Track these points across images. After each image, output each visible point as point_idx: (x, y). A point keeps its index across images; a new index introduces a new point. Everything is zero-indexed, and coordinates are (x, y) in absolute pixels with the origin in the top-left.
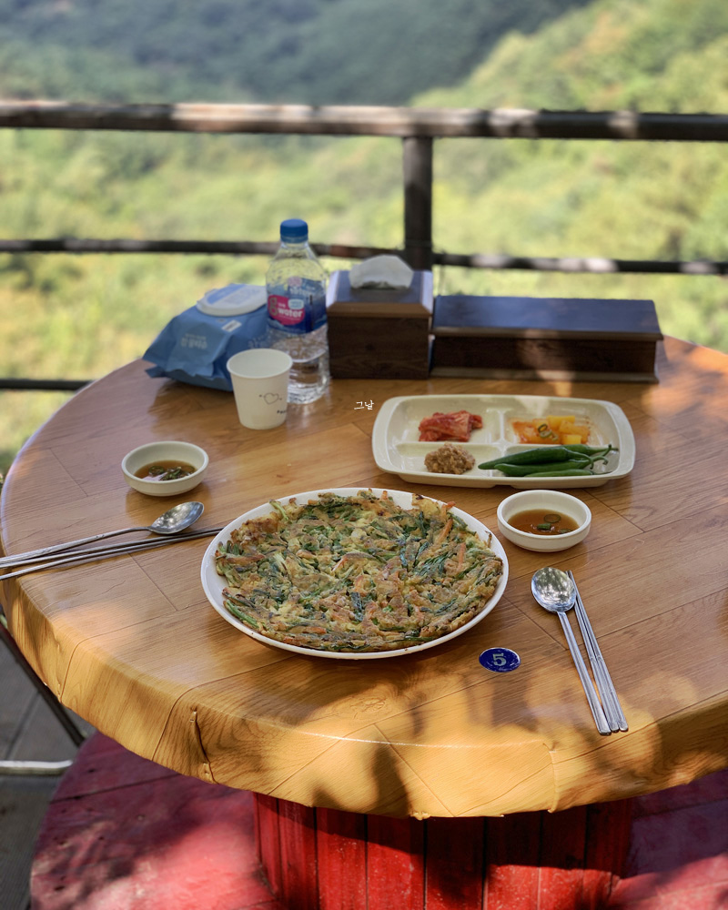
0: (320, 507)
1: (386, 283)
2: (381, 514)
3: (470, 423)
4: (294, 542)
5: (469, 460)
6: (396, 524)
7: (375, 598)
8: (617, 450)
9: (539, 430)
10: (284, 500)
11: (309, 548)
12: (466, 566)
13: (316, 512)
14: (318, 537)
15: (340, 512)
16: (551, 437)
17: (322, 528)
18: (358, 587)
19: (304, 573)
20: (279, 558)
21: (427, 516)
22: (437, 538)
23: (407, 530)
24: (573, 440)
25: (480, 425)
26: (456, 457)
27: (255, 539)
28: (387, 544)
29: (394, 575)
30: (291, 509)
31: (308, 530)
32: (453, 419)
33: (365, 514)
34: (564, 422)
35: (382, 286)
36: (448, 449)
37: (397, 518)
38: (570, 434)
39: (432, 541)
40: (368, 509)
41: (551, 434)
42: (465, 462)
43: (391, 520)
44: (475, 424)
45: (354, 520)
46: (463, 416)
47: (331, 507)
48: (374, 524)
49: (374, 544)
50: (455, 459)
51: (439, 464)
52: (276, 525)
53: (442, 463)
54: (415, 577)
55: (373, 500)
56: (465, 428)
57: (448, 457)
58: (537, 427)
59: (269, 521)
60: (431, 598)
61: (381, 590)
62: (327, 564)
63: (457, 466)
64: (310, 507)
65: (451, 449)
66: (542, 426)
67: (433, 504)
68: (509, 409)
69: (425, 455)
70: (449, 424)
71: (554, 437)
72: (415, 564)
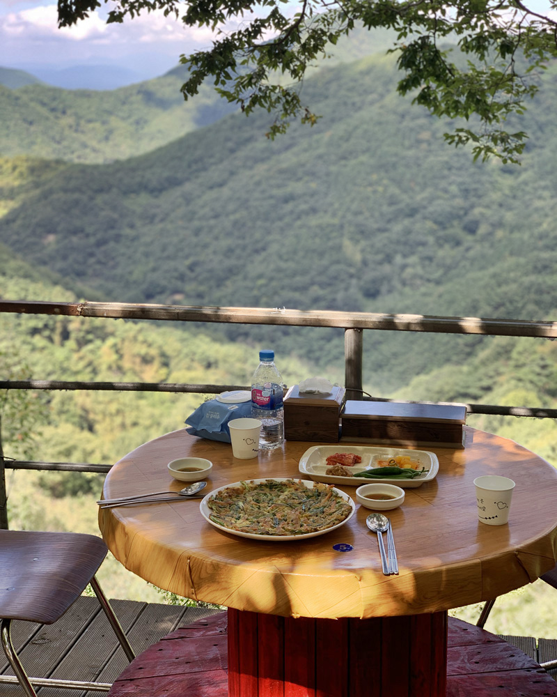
0: (266, 485)
2: (297, 490)
3: (354, 458)
4: (249, 498)
5: (348, 472)
6: (304, 494)
7: (286, 521)
8: (427, 471)
9: (390, 462)
10: (248, 481)
11: (257, 501)
12: (334, 510)
13: (264, 488)
14: (262, 497)
15: (276, 488)
17: (265, 494)
18: (278, 516)
19: (252, 510)
20: (241, 504)
21: (320, 491)
22: (323, 500)
23: (308, 497)
24: (407, 467)
25: (360, 461)
26: (342, 470)
27: (230, 496)
28: (297, 501)
29: (297, 513)
30: (251, 485)
31: (258, 494)
32: (344, 456)
33: (288, 490)
34: (403, 459)
36: (338, 467)
37: (304, 492)
38: (406, 464)
39: (320, 501)
40: (290, 487)
41: (396, 464)
42: (346, 473)
43: (301, 492)
44: (357, 459)
45: (283, 492)
46: (350, 455)
47: (271, 486)
48: (292, 494)
49: (291, 501)
50: (341, 472)
51: (332, 472)
52: (242, 492)
54: (308, 513)
55: (293, 483)
56: (352, 462)
57: (338, 470)
58: (390, 460)
59: (238, 489)
60: (313, 522)
61: (289, 518)
62: (265, 507)
63: (341, 474)
64: (261, 485)
65: (340, 467)
66: (392, 460)
67: (324, 487)
68: (376, 454)
69: (326, 469)
70: (342, 458)
72: (309, 509)
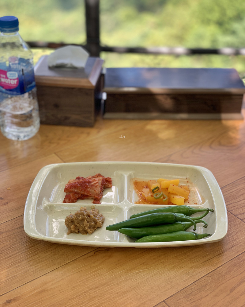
1: (71, 64)
3: (102, 185)
5: (99, 221)
8: (213, 211)
9: (153, 192)
16: (162, 198)
24: (179, 201)
25: (110, 185)
26: (89, 219)
32: (90, 182)
34: (171, 185)
35: (69, 65)
36: (83, 214)
38: (176, 194)
41: (163, 195)
42: (96, 223)
44: (107, 184)
46: (97, 179)
50: (88, 222)
51: (76, 226)
53: (78, 225)
56: (98, 190)
57: (83, 220)
58: (152, 188)
63: (89, 228)
65: (85, 214)
66: (156, 188)
68: (131, 172)
69: (66, 217)
70: (87, 187)
71: (164, 198)
